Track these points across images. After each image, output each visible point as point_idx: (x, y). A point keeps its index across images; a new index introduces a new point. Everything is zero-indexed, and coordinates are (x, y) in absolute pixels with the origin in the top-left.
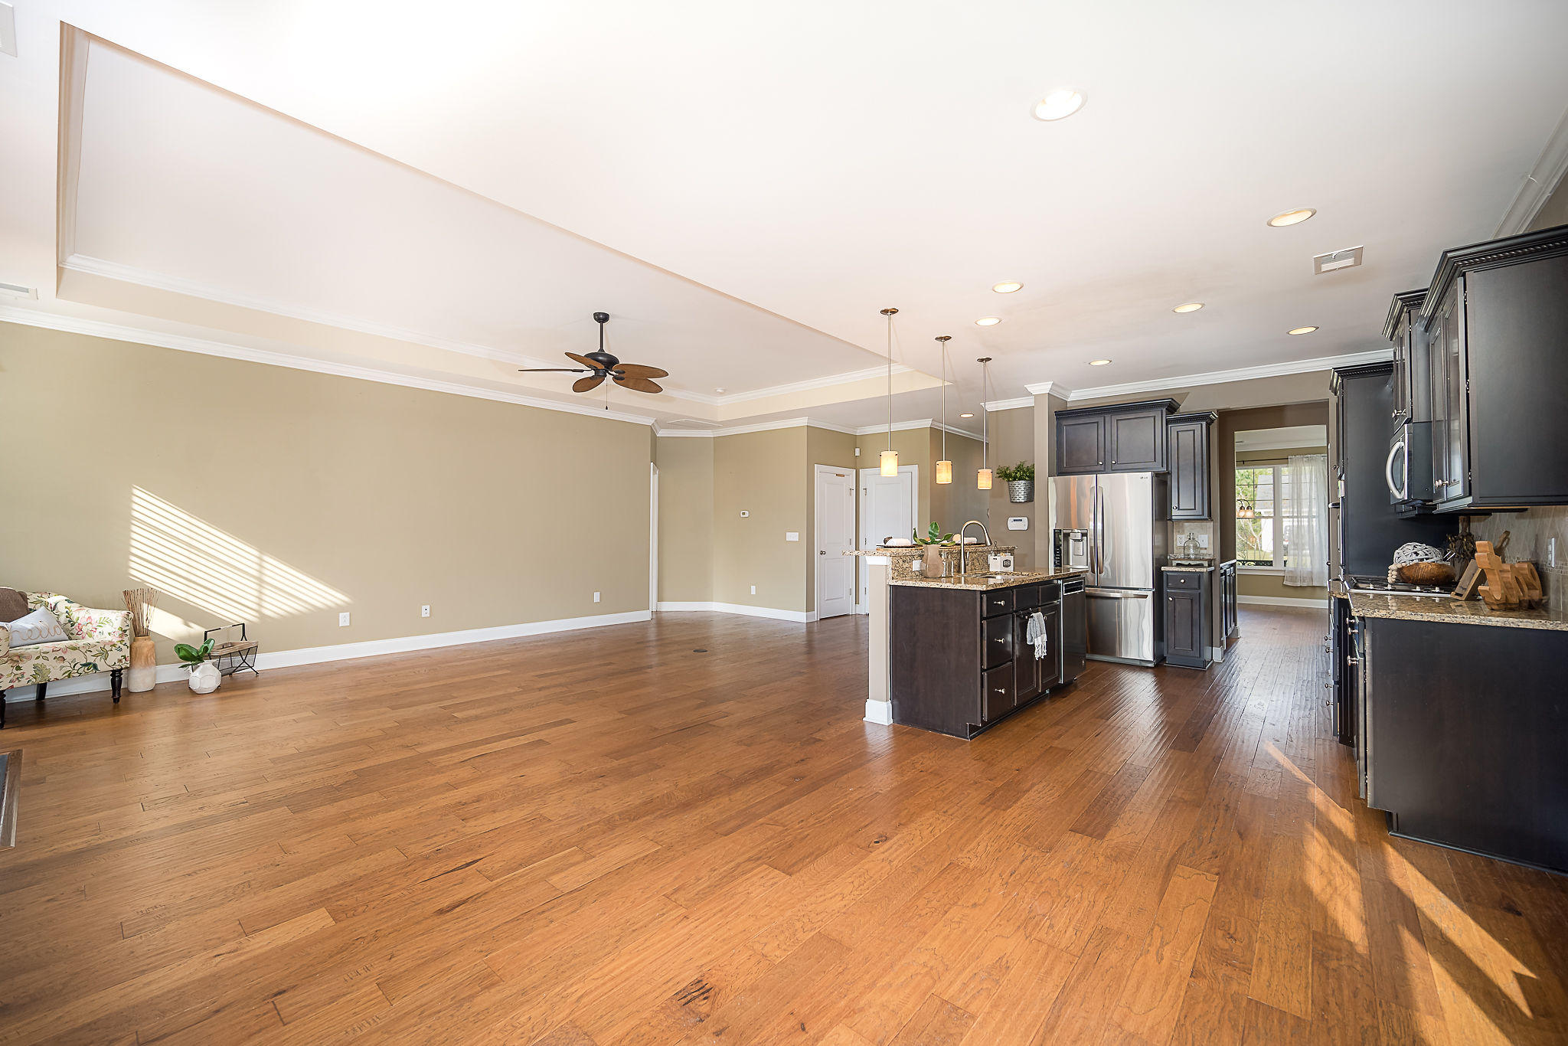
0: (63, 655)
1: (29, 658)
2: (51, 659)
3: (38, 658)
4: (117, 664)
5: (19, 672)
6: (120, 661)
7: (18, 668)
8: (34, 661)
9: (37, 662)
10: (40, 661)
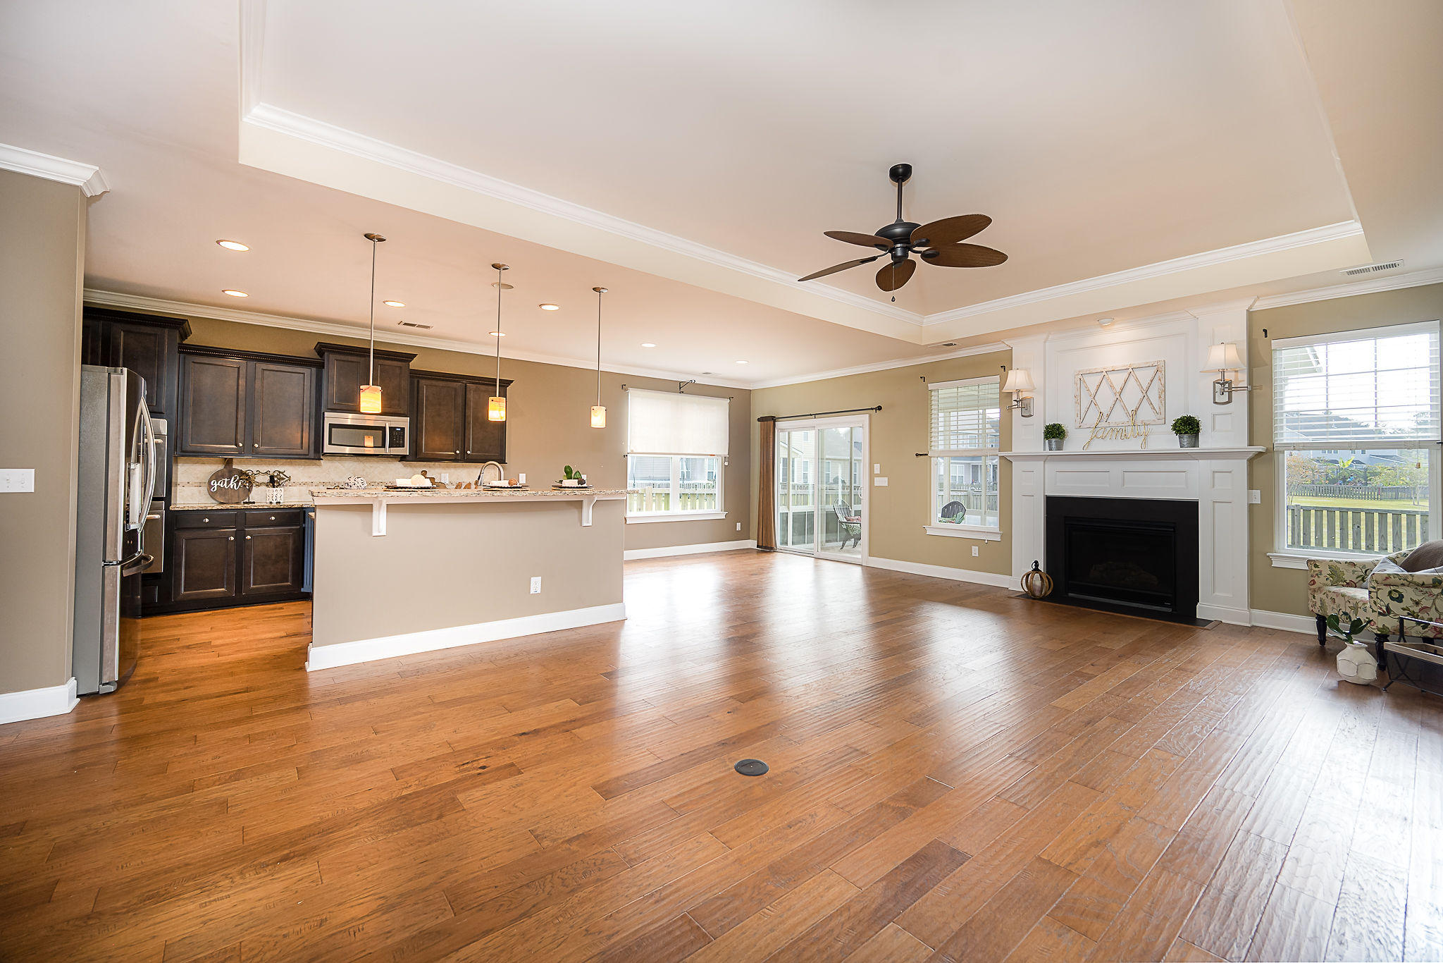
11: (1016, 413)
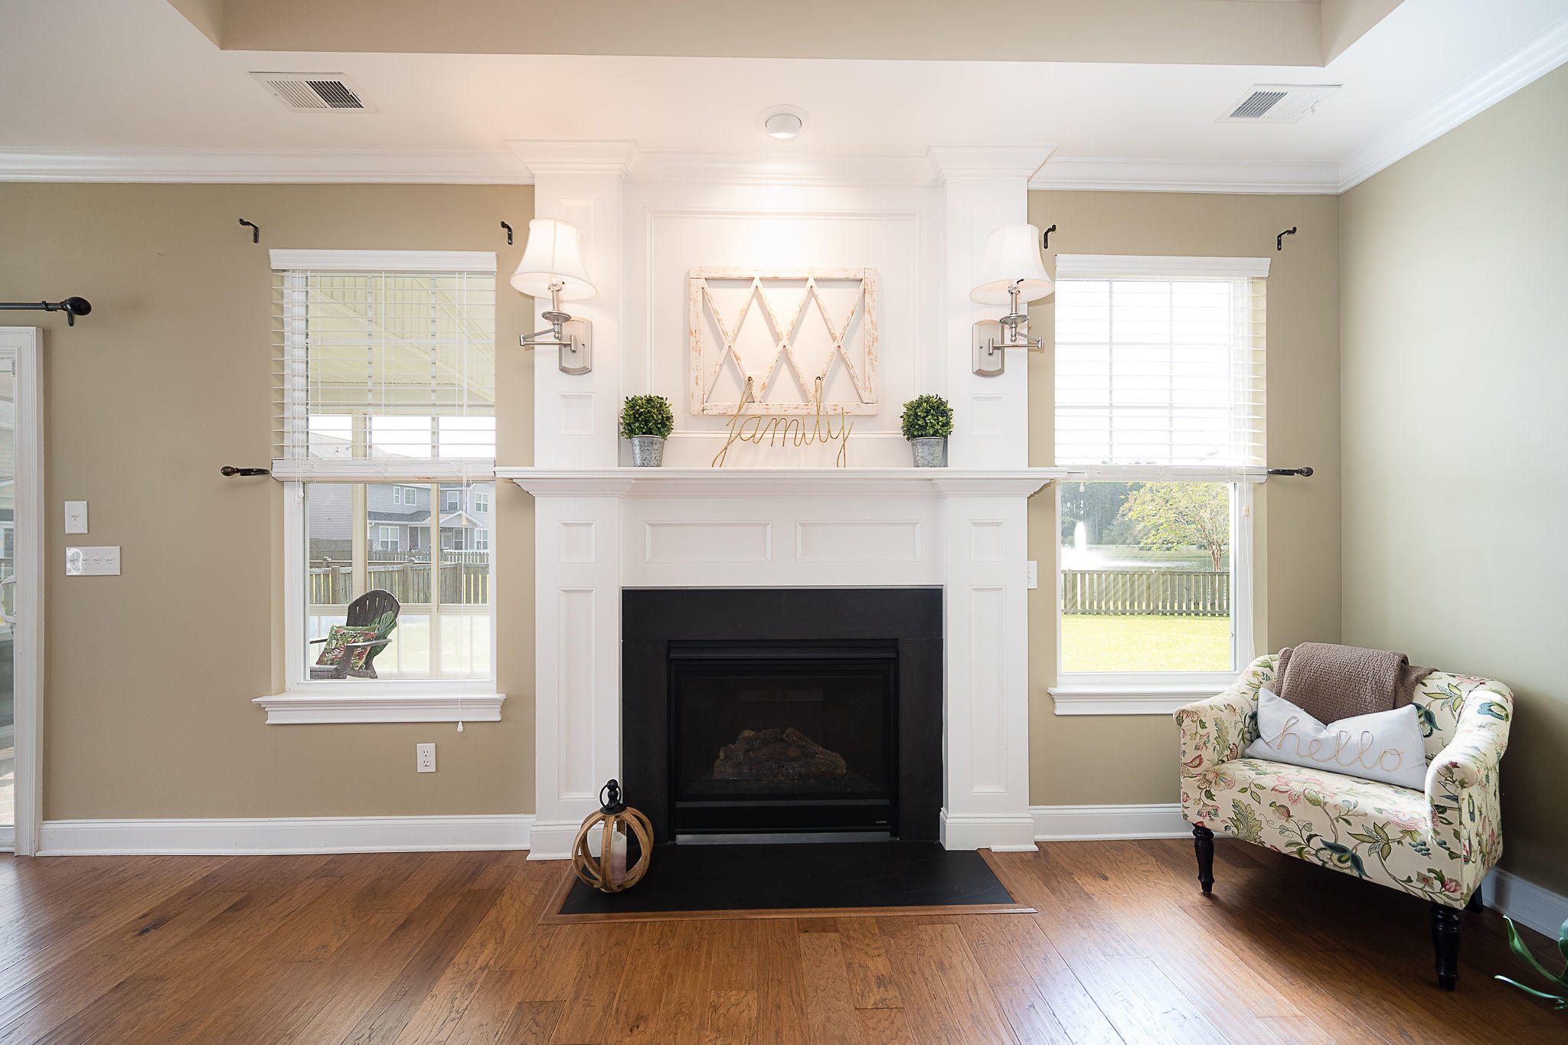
0: (1288, 804)
1: (1230, 784)
2: (1265, 802)
3: (1244, 790)
4: (1415, 883)
5: (1209, 802)
6: (1425, 880)
7: (1209, 795)
8: (1234, 794)
9: (1240, 797)
10: (1245, 799)
11: (546, 359)
